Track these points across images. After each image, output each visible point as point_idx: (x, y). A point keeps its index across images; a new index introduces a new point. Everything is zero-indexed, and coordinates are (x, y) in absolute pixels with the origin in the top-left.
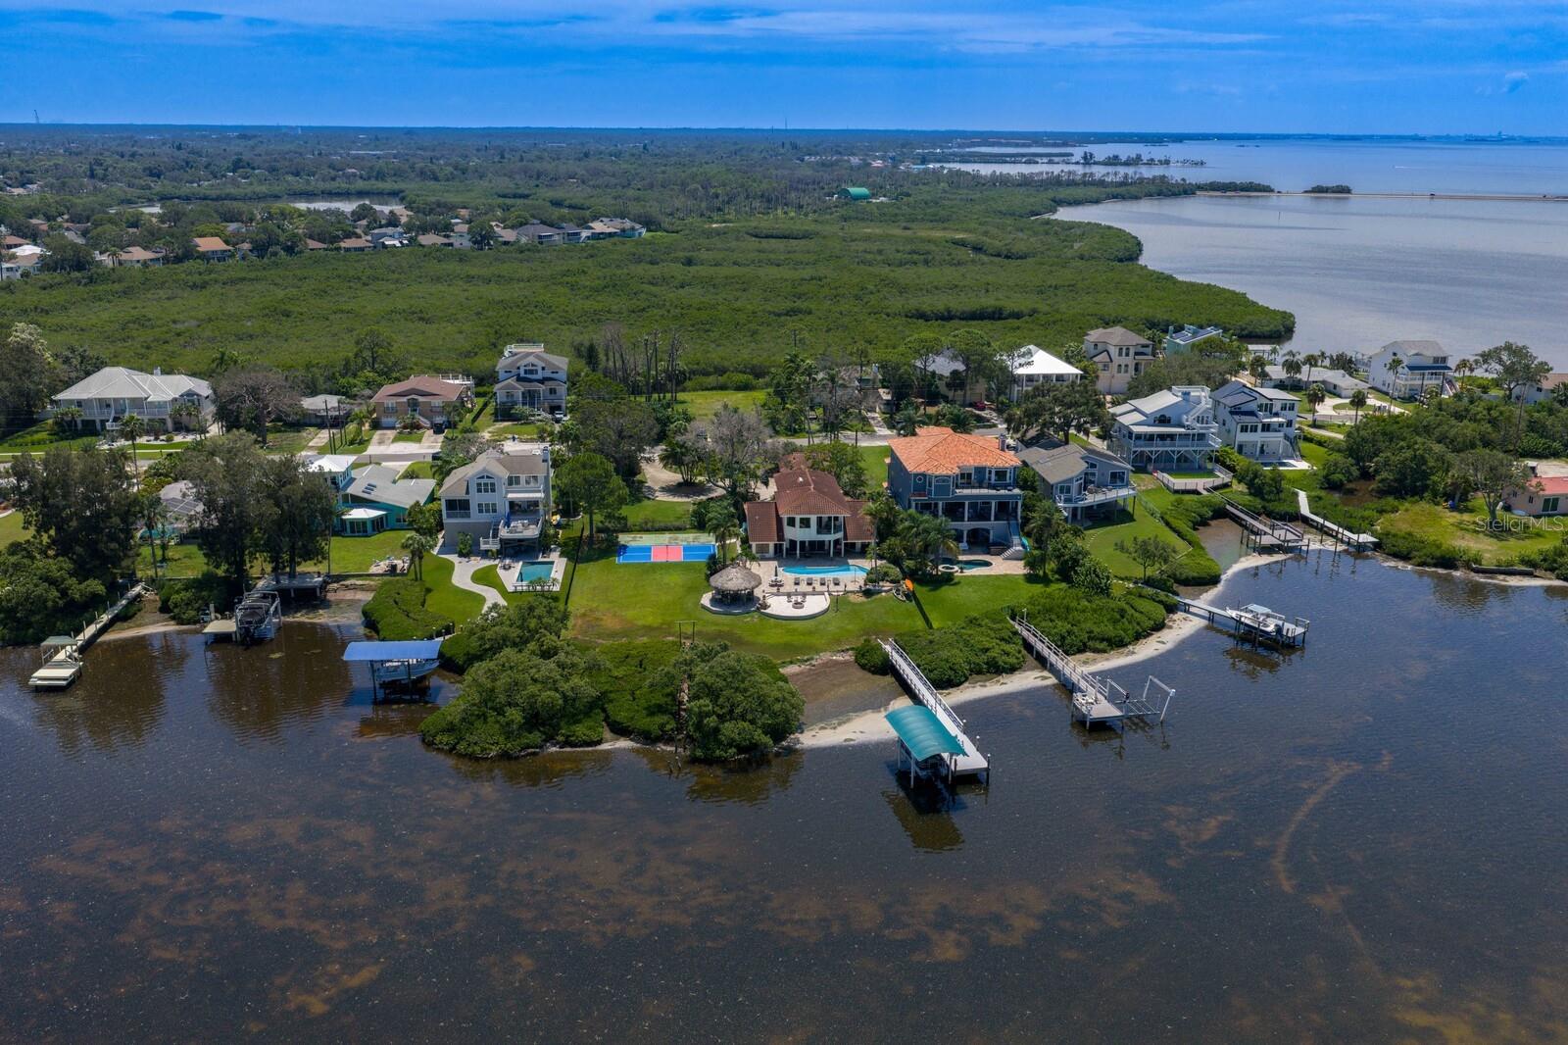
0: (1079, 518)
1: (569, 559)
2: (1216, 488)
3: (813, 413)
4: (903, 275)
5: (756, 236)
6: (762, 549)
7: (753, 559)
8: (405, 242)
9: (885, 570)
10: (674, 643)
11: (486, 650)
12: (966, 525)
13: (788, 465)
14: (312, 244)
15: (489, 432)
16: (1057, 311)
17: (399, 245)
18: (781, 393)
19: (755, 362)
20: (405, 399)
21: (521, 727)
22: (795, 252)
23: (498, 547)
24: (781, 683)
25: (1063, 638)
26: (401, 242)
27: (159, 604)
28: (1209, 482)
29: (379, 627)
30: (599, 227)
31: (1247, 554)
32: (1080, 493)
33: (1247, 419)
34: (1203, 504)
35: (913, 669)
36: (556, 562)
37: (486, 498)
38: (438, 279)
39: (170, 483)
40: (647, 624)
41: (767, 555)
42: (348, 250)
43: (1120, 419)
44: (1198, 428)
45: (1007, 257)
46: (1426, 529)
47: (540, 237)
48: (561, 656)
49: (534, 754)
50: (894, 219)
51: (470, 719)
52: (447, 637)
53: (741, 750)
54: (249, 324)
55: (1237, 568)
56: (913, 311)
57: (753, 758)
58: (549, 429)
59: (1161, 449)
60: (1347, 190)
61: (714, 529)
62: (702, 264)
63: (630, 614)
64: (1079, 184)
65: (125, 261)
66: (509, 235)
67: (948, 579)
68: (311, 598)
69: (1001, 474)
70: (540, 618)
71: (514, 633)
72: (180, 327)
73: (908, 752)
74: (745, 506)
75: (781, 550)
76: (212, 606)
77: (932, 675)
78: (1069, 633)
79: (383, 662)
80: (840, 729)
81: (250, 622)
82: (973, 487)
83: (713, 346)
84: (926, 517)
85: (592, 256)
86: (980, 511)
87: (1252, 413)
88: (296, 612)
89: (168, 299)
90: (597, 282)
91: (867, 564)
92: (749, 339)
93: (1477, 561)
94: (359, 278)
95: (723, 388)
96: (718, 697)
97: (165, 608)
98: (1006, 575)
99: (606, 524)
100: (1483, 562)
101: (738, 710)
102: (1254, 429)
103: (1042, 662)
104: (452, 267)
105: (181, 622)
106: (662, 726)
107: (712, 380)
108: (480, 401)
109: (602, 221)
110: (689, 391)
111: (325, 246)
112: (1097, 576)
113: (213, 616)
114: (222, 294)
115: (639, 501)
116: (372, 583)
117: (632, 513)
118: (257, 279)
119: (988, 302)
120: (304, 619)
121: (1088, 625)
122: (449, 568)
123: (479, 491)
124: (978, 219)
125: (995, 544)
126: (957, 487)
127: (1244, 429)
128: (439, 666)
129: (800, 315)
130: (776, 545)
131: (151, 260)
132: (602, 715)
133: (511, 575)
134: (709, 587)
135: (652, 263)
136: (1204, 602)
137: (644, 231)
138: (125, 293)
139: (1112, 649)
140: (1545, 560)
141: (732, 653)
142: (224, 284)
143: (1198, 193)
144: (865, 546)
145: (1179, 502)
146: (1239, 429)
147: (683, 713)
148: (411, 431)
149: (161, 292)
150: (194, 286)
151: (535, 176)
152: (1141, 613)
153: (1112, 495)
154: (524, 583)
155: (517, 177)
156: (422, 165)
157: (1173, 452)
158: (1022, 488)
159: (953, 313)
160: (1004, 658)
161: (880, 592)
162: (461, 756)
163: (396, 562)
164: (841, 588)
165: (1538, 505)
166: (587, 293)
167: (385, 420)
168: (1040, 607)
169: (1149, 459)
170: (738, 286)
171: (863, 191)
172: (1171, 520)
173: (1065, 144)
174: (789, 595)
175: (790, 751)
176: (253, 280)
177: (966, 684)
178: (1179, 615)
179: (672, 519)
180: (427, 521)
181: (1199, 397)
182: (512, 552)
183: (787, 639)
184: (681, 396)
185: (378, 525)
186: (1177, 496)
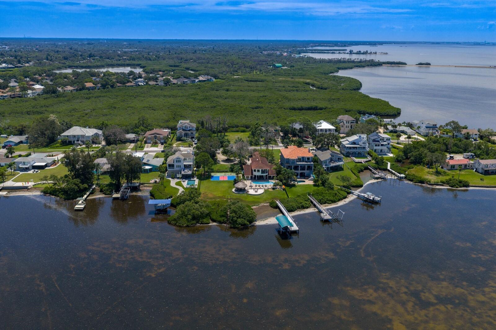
0: (329, 169)
1: (199, 180)
2: (366, 162)
3: (262, 139)
4: (290, 95)
5: (247, 81)
6: (248, 177)
7: (245, 180)
8: (145, 84)
9: (278, 183)
10: (226, 201)
11: (181, 202)
12: (299, 172)
13: (255, 155)
14: (119, 85)
15: (176, 145)
16: (333, 108)
17: (143, 85)
18: (253, 134)
19: (246, 124)
20: (153, 136)
21: (191, 220)
22: (258, 87)
23: (181, 176)
24: (251, 210)
25: (320, 200)
26: (144, 84)
27: (100, 190)
28: (365, 160)
29: (154, 196)
30: (201, 78)
31: (372, 179)
32: (329, 163)
33: (377, 143)
34: (362, 166)
35: (283, 207)
36: (196, 180)
37: (179, 164)
38: (155, 96)
39: (96, 159)
40: (219, 196)
41: (249, 179)
42: (128, 86)
43: (343, 143)
44: (363, 145)
45: (321, 89)
46: (419, 173)
47: (184, 82)
48: (200, 203)
49: (194, 226)
50: (289, 75)
51: (179, 218)
52: (171, 199)
53: (242, 225)
54: (105, 111)
55: (368, 183)
56: (292, 107)
57: (245, 227)
58: (191, 144)
59: (353, 151)
60: (429, 64)
61: (236, 172)
62: (231, 91)
63: (215, 193)
64: (346, 62)
65: (66, 90)
66: (175, 81)
67: (294, 185)
68: (136, 189)
69: (308, 159)
70: (194, 194)
71: (188, 198)
72: (87, 112)
73: (280, 226)
74: (243, 166)
75: (252, 178)
76: (114, 191)
77: (288, 209)
78: (322, 199)
79: (157, 204)
80: (265, 221)
81: (123, 195)
82: (301, 162)
83: (235, 118)
84: (288, 170)
85: (199, 88)
86: (303, 168)
87: (378, 141)
88: (133, 192)
89: (80, 102)
90: (202, 97)
91: (274, 181)
92: (245, 116)
93: (429, 182)
94: (133, 96)
95: (237, 131)
96: (237, 213)
97: (101, 191)
98: (309, 184)
99: (208, 170)
100: (431, 182)
101: (241, 216)
102: (379, 145)
103: (315, 206)
104: (159, 92)
105: (106, 194)
106: (224, 220)
107: (234, 129)
108: (172, 135)
109: (202, 76)
110: (228, 132)
111: (122, 85)
112: (330, 185)
113: (114, 193)
114: (95, 101)
115: (216, 164)
116: (151, 185)
117: (215, 167)
118: (104, 96)
119: (314, 104)
120: (135, 194)
121: (327, 197)
122: (169, 181)
123: (177, 162)
124: (314, 75)
125: (307, 176)
126: (297, 162)
127: (376, 145)
128: (170, 206)
129: (259, 109)
130: (251, 176)
131: (73, 90)
132: (209, 217)
133: (185, 183)
134: (234, 187)
135: (217, 90)
136: (357, 192)
137: (214, 79)
138: (68, 100)
139: (332, 203)
140: (447, 182)
141: (240, 203)
142: (95, 97)
143: (383, 65)
144: (273, 177)
145: (356, 165)
146: (375, 145)
147: (228, 217)
148: (155, 144)
149: (78, 100)
150: (87, 98)
151: (180, 59)
152: (341, 194)
153: (338, 164)
154: (189, 185)
155: (175, 59)
156: (146, 56)
157: (356, 152)
158: (314, 162)
159: (303, 108)
160: (306, 205)
161: (276, 188)
162: (178, 226)
163: (156, 180)
164: (267, 187)
165: (449, 167)
166: (198, 101)
167: (148, 141)
168: (316, 193)
169: (350, 153)
170: (242, 99)
171: (280, 65)
172: (353, 170)
173: (345, 46)
174: (254, 189)
175: (253, 226)
176: (103, 97)
177: (296, 211)
178: (351, 195)
179: (225, 169)
180: (163, 169)
181: (364, 137)
182: (185, 177)
183: (253, 200)
184: (226, 134)
185: (150, 170)
186: (356, 164)
